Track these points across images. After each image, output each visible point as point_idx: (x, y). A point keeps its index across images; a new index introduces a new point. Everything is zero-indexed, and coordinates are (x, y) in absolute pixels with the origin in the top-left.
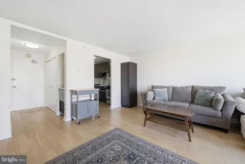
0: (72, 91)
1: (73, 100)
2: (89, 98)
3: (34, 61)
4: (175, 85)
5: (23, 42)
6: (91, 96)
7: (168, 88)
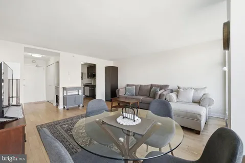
0: (64, 88)
1: (65, 94)
2: (77, 93)
3: (38, 66)
4: (142, 84)
5: (30, 54)
6: (78, 92)
7: (136, 86)
